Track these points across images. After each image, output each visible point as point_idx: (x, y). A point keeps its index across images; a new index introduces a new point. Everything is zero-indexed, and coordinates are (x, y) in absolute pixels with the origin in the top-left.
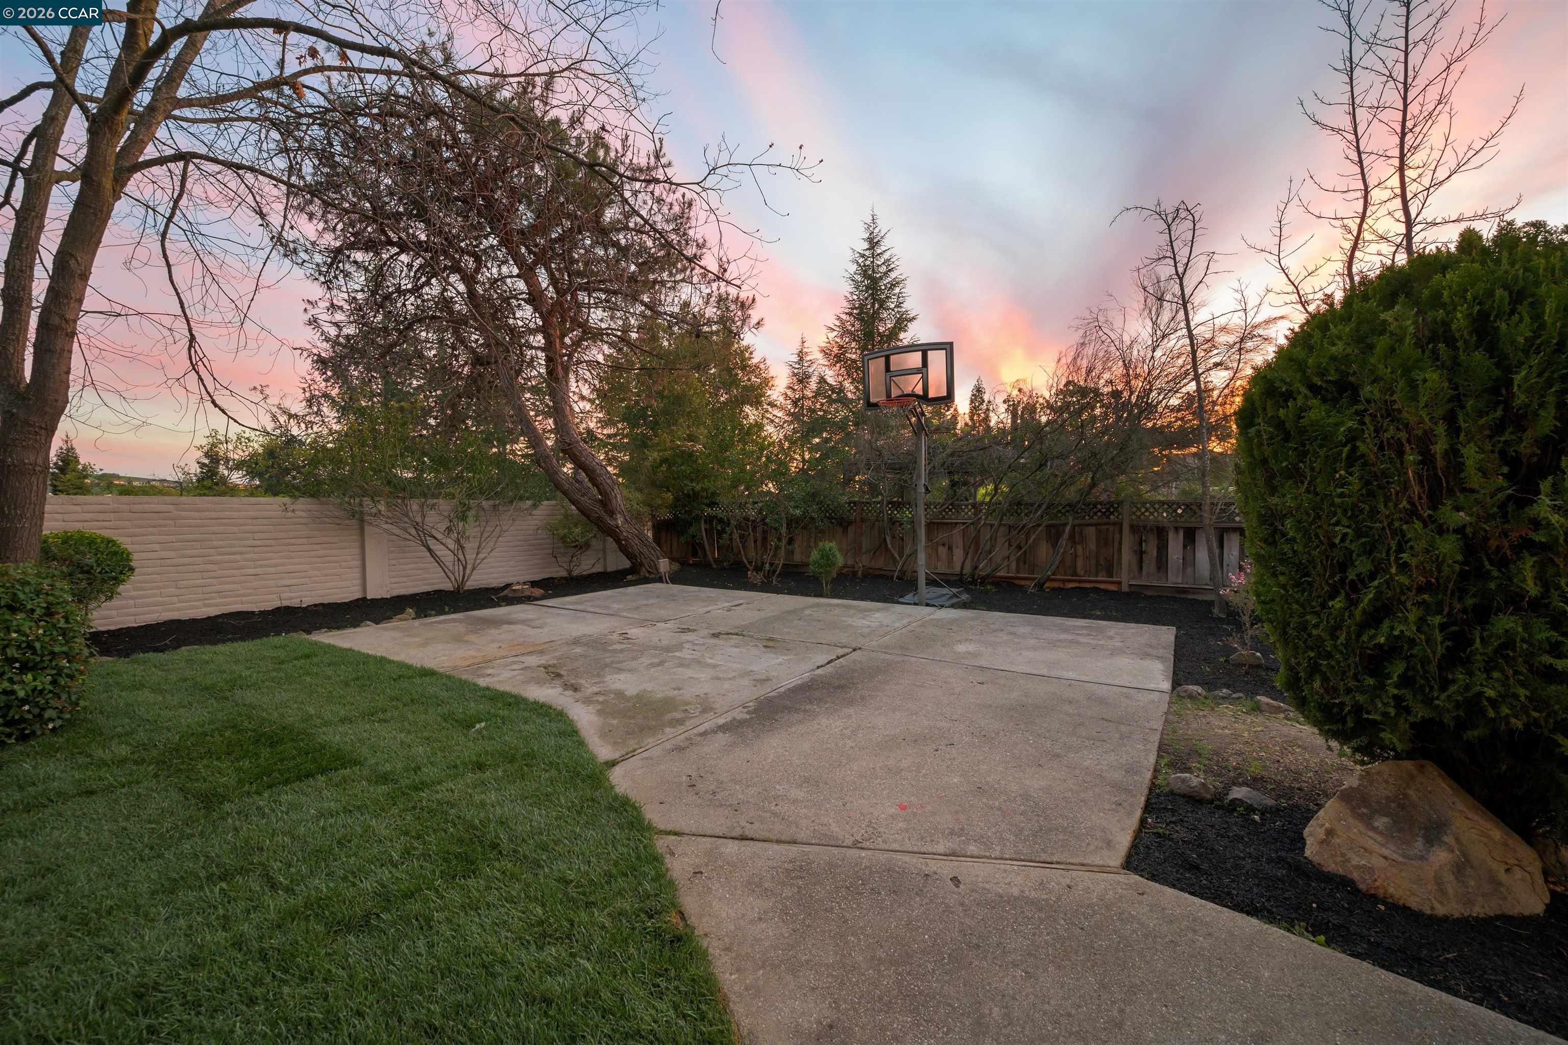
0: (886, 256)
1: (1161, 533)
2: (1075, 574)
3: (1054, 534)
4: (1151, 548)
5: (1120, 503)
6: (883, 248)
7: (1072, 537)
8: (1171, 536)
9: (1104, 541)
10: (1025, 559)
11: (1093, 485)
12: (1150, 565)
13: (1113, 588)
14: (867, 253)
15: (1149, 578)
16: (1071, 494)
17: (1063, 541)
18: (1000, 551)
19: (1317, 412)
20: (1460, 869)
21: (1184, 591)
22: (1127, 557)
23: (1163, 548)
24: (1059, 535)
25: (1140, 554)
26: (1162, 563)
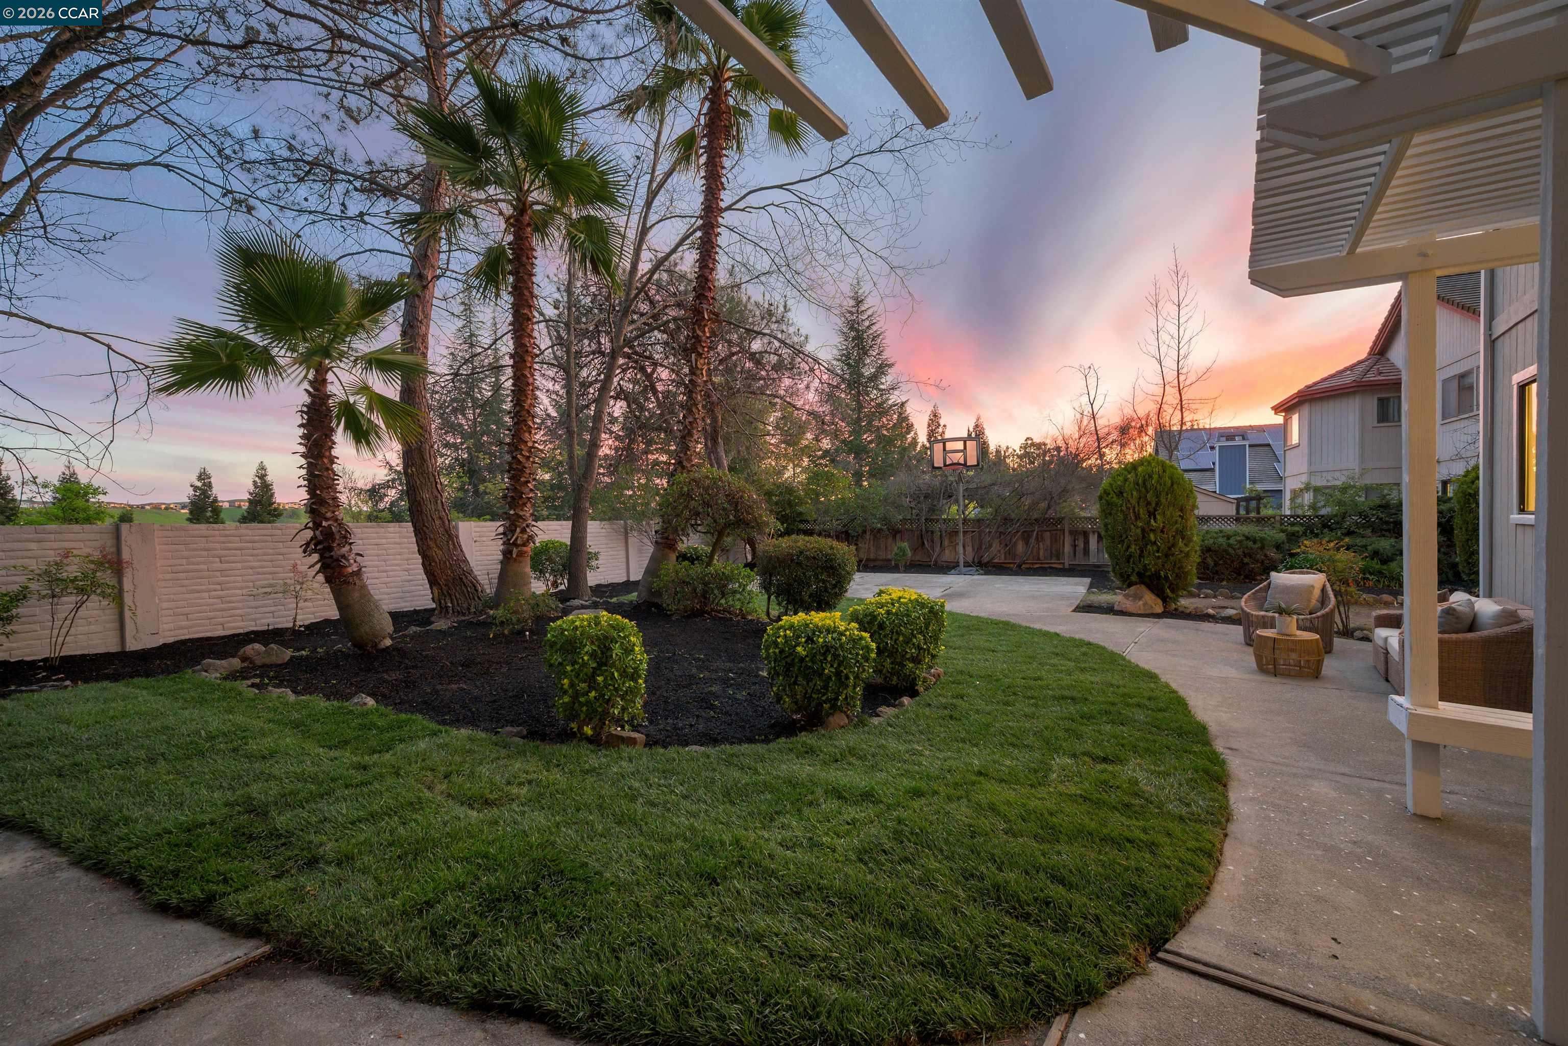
0: (869, 312)
1: (1085, 534)
2: (1039, 559)
3: (1026, 537)
4: (1081, 544)
5: (1063, 518)
6: (866, 306)
7: (1037, 538)
8: (1091, 535)
9: (1054, 540)
10: (1010, 553)
11: (1049, 507)
12: (1080, 553)
13: (1060, 566)
14: (854, 310)
15: (1080, 560)
16: (1035, 515)
17: (1032, 541)
18: (996, 547)
19: (1115, 499)
20: (1144, 605)
21: (1099, 566)
22: (1067, 548)
23: (1087, 543)
24: (1029, 537)
25: (1075, 546)
26: (1086, 551)
